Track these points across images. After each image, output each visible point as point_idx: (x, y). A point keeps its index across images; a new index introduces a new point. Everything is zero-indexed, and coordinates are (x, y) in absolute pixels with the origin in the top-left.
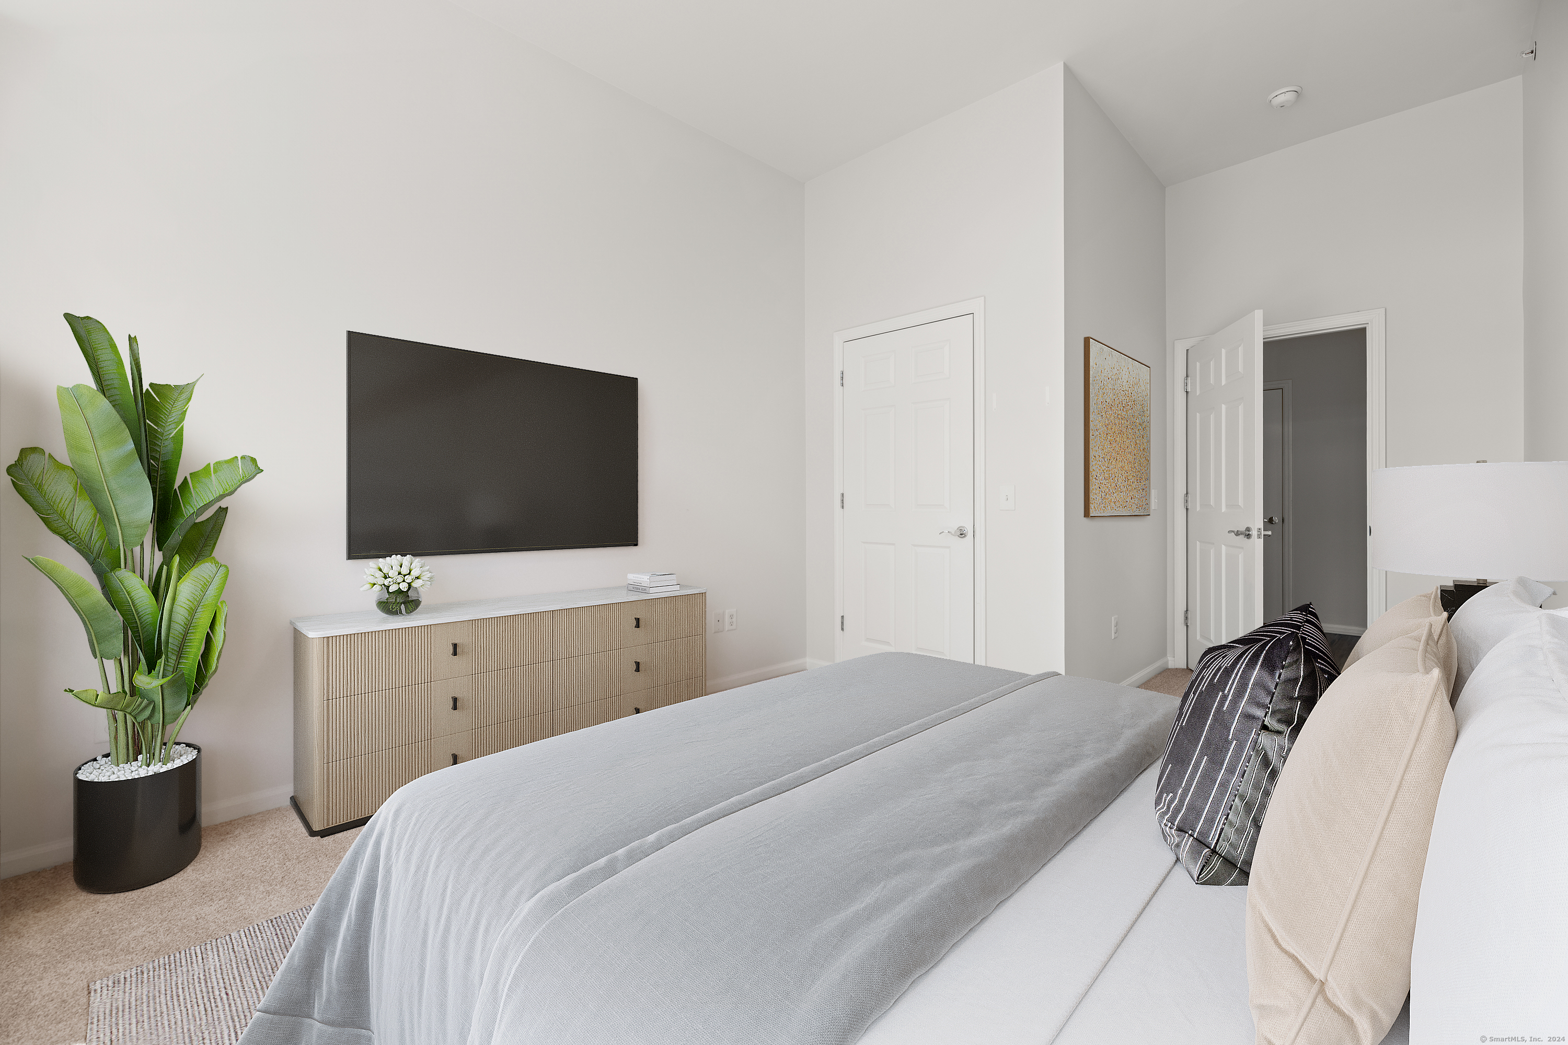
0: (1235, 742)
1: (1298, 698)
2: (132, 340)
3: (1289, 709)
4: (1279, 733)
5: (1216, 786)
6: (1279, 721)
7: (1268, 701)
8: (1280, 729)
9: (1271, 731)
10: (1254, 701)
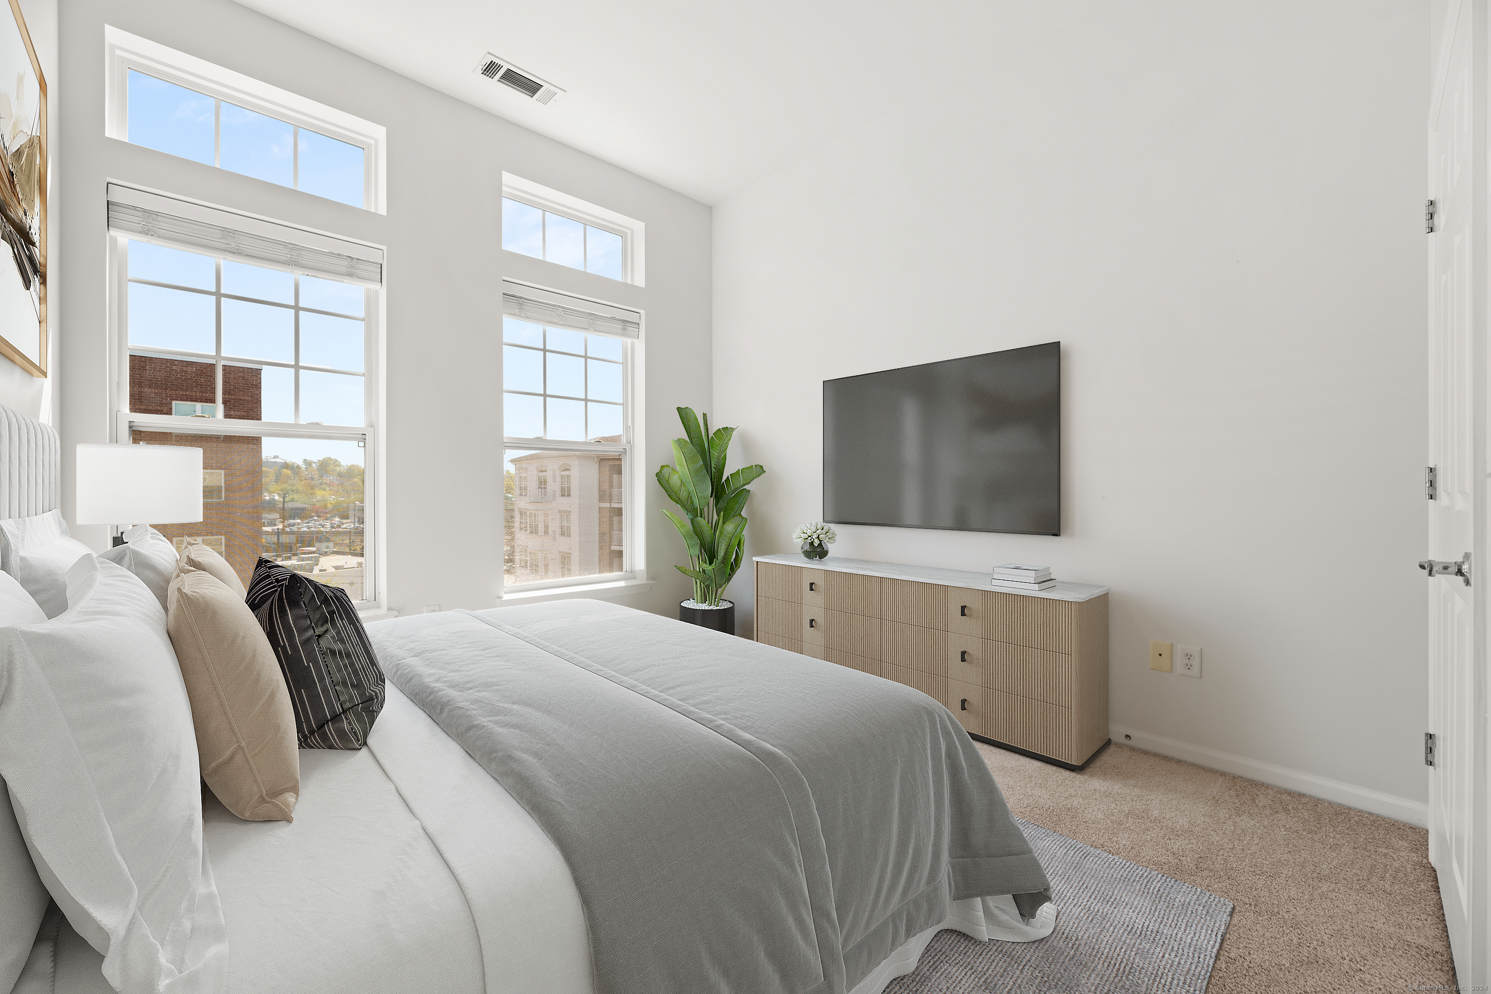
0: (311, 664)
1: (321, 604)
2: (705, 415)
3: (321, 614)
4: (326, 631)
5: (321, 696)
6: (322, 625)
7: (309, 622)
8: (325, 629)
9: (323, 635)
10: (301, 631)
